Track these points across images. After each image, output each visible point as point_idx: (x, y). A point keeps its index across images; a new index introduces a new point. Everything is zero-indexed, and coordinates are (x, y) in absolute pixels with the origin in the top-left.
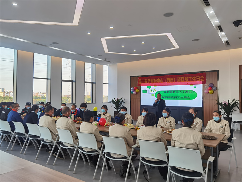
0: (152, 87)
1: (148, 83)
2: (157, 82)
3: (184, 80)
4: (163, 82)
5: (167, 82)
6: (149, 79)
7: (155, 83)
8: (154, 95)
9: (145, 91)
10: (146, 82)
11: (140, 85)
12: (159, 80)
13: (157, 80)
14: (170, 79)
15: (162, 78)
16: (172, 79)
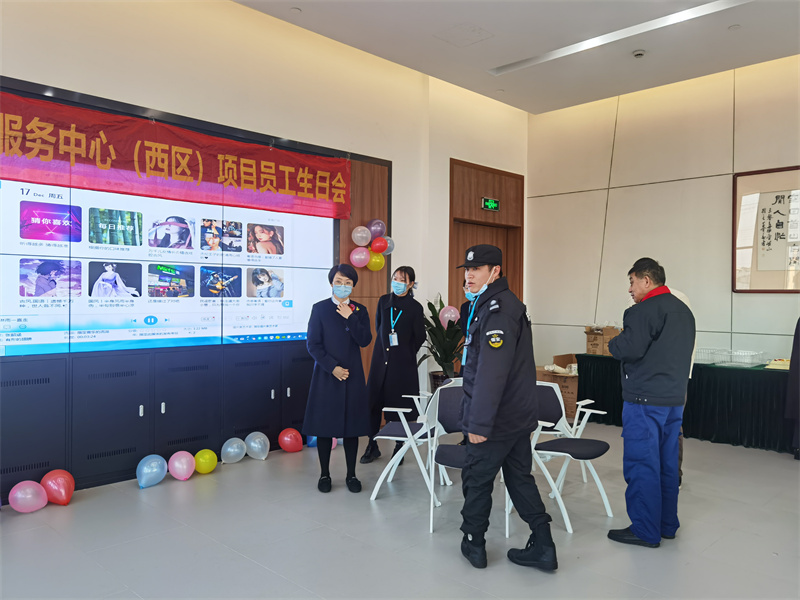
2: (56, 156)
4: (115, 165)
5: (142, 169)
7: (35, 162)
12: (82, 137)
13: (55, 134)
14: (169, 152)
15: (105, 128)
16: (183, 155)
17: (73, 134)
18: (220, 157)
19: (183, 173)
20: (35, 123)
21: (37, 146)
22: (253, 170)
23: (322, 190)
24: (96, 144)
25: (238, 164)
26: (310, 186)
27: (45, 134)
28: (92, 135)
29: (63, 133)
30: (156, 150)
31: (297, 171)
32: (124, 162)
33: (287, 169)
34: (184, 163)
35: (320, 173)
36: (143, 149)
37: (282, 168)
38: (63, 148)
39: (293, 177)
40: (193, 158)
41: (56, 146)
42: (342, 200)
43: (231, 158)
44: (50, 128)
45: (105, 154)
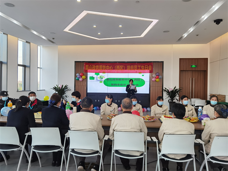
0: (101, 74)
1: (96, 69)
2: (106, 69)
3: (134, 68)
4: (113, 69)
5: (116, 69)
6: (97, 66)
7: (104, 70)
8: (103, 82)
9: (92, 78)
10: (94, 68)
11: (86, 72)
12: (109, 67)
13: (106, 67)
14: (120, 67)
15: (111, 65)
16: (122, 67)
17: (108, 67)
18: (127, 66)
19: (122, 69)
20: (104, 66)
21: (104, 69)
22: (133, 67)
23: (146, 69)
24: (110, 67)
25: (130, 67)
26: (144, 68)
27: (105, 67)
28: (110, 66)
29: (107, 67)
30: (118, 67)
31: (141, 66)
32: (114, 69)
33: (139, 66)
34: (122, 68)
35: (146, 66)
36: (116, 67)
37: (138, 66)
38: (107, 68)
39: (140, 67)
40: (123, 67)
41: (106, 68)
42: (151, 70)
43: (129, 66)
44: (105, 66)
45: (111, 68)
